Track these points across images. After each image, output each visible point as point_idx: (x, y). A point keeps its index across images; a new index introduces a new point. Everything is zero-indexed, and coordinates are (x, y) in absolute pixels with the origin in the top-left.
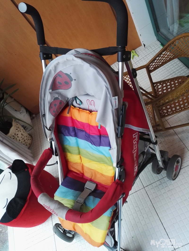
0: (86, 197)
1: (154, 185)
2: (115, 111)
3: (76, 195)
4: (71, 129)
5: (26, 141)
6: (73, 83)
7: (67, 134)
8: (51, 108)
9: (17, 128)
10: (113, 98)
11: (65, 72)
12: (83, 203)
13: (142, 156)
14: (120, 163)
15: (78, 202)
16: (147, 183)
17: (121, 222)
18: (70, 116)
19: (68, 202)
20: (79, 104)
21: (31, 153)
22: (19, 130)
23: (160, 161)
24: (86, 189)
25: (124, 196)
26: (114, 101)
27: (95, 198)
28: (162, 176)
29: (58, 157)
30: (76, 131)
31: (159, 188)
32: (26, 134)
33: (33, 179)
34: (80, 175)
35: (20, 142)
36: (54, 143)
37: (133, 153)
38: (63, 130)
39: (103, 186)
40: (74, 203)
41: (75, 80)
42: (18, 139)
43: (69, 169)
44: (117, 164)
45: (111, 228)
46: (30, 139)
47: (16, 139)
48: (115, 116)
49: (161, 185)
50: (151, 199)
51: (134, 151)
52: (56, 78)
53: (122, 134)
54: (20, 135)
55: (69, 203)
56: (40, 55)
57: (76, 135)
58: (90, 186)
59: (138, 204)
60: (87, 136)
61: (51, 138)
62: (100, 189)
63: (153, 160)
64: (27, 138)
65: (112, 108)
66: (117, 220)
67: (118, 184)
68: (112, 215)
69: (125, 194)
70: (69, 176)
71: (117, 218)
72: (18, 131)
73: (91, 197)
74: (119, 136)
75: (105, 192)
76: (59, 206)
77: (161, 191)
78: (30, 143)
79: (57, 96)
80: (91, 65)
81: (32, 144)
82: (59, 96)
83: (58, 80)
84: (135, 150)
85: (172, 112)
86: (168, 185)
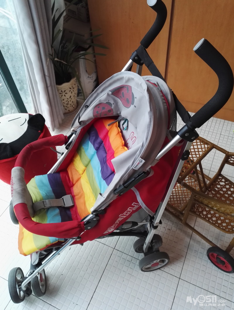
0: (54, 206)
1: (124, 256)
2: (132, 170)
3: (48, 196)
4: (99, 140)
5: (69, 105)
6: (132, 106)
7: (93, 141)
8: (98, 107)
9: (71, 88)
10: (140, 159)
11: (133, 91)
12: (46, 209)
13: (130, 225)
14: (98, 212)
15: (44, 203)
16: (121, 247)
17: (57, 255)
18: (108, 129)
19: (37, 194)
20: (124, 128)
21: (63, 120)
22: (72, 90)
23: (146, 244)
24: (62, 200)
25: (77, 240)
26: (138, 162)
27: (59, 214)
28: (139, 257)
29: (67, 150)
30: (101, 147)
31: (125, 262)
32: (74, 99)
33: (27, 148)
34: (70, 183)
35: (63, 101)
36: (74, 137)
37: (120, 216)
38: (93, 133)
39: (76, 212)
40: (41, 200)
41: (135, 107)
42: (63, 97)
43: (68, 168)
44: (94, 211)
45: (44, 251)
46: (73, 107)
47: (62, 96)
48: (127, 174)
49: (129, 262)
50: (109, 264)
51: (121, 215)
52: (124, 87)
53: (121, 193)
54: (68, 96)
55: (37, 196)
56: (134, 52)
57: (97, 149)
58: (67, 201)
59: (94, 255)
60: (104, 160)
61: (75, 130)
62: (72, 212)
63: (142, 237)
64: (72, 104)
65: (131, 166)
66: (55, 250)
67: (79, 226)
68: (54, 243)
69: (81, 239)
70: (61, 175)
71: (57, 249)
72: (70, 91)
73: (57, 211)
74: (116, 192)
75: (72, 220)
76: (20, 192)
77: (123, 267)
78: (70, 110)
79: (112, 102)
80: (151, 112)
81: (72, 113)
82: (113, 104)
83: (124, 91)
84: (124, 215)
85: (204, 217)
86: (135, 269)
